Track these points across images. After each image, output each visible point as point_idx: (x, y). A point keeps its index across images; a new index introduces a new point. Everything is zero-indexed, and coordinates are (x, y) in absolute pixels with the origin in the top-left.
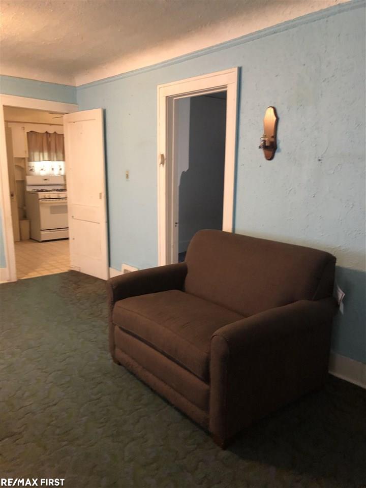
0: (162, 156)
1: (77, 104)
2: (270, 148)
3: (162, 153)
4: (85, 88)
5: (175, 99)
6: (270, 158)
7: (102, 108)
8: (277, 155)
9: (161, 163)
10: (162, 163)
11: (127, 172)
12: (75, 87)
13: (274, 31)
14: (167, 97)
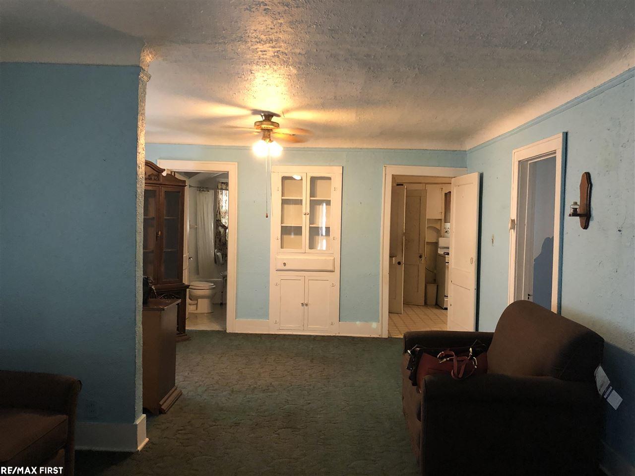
0: (513, 221)
1: (466, 168)
2: (585, 215)
3: (513, 219)
4: (471, 152)
5: (529, 162)
6: (586, 226)
7: (479, 172)
8: (591, 223)
9: (511, 229)
10: (513, 228)
11: (493, 237)
12: (465, 151)
13: (588, 97)
14: (519, 161)
